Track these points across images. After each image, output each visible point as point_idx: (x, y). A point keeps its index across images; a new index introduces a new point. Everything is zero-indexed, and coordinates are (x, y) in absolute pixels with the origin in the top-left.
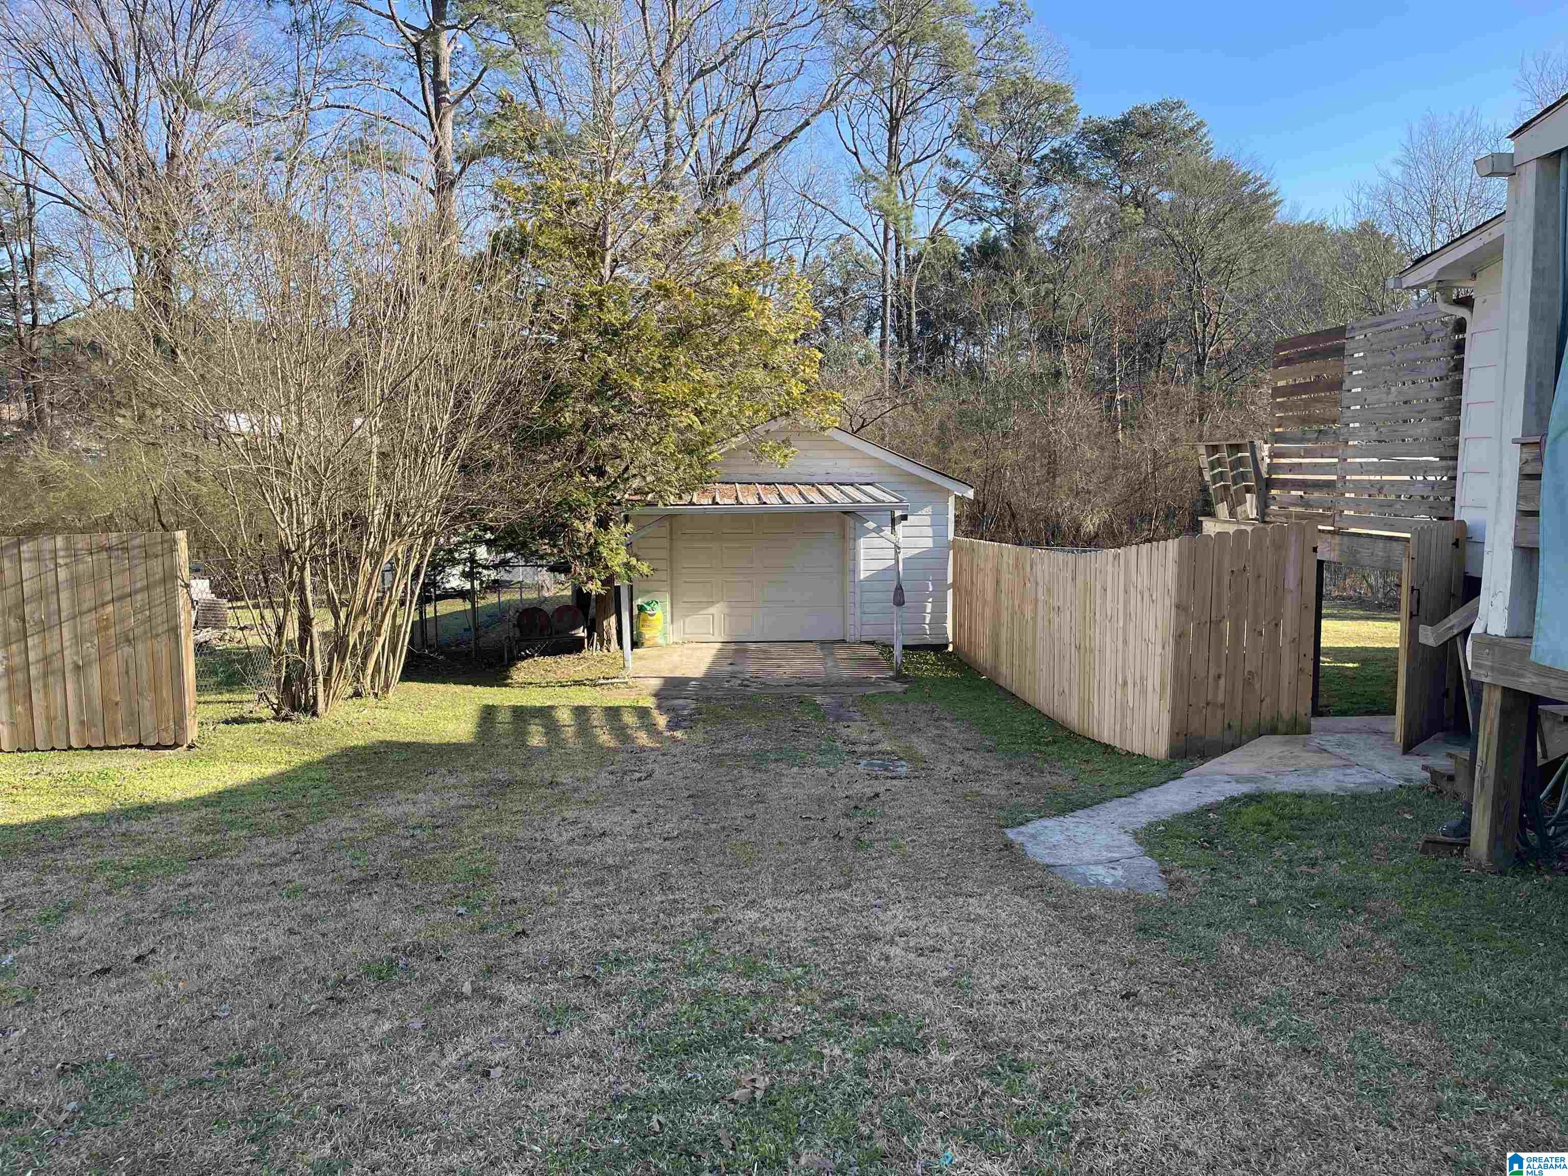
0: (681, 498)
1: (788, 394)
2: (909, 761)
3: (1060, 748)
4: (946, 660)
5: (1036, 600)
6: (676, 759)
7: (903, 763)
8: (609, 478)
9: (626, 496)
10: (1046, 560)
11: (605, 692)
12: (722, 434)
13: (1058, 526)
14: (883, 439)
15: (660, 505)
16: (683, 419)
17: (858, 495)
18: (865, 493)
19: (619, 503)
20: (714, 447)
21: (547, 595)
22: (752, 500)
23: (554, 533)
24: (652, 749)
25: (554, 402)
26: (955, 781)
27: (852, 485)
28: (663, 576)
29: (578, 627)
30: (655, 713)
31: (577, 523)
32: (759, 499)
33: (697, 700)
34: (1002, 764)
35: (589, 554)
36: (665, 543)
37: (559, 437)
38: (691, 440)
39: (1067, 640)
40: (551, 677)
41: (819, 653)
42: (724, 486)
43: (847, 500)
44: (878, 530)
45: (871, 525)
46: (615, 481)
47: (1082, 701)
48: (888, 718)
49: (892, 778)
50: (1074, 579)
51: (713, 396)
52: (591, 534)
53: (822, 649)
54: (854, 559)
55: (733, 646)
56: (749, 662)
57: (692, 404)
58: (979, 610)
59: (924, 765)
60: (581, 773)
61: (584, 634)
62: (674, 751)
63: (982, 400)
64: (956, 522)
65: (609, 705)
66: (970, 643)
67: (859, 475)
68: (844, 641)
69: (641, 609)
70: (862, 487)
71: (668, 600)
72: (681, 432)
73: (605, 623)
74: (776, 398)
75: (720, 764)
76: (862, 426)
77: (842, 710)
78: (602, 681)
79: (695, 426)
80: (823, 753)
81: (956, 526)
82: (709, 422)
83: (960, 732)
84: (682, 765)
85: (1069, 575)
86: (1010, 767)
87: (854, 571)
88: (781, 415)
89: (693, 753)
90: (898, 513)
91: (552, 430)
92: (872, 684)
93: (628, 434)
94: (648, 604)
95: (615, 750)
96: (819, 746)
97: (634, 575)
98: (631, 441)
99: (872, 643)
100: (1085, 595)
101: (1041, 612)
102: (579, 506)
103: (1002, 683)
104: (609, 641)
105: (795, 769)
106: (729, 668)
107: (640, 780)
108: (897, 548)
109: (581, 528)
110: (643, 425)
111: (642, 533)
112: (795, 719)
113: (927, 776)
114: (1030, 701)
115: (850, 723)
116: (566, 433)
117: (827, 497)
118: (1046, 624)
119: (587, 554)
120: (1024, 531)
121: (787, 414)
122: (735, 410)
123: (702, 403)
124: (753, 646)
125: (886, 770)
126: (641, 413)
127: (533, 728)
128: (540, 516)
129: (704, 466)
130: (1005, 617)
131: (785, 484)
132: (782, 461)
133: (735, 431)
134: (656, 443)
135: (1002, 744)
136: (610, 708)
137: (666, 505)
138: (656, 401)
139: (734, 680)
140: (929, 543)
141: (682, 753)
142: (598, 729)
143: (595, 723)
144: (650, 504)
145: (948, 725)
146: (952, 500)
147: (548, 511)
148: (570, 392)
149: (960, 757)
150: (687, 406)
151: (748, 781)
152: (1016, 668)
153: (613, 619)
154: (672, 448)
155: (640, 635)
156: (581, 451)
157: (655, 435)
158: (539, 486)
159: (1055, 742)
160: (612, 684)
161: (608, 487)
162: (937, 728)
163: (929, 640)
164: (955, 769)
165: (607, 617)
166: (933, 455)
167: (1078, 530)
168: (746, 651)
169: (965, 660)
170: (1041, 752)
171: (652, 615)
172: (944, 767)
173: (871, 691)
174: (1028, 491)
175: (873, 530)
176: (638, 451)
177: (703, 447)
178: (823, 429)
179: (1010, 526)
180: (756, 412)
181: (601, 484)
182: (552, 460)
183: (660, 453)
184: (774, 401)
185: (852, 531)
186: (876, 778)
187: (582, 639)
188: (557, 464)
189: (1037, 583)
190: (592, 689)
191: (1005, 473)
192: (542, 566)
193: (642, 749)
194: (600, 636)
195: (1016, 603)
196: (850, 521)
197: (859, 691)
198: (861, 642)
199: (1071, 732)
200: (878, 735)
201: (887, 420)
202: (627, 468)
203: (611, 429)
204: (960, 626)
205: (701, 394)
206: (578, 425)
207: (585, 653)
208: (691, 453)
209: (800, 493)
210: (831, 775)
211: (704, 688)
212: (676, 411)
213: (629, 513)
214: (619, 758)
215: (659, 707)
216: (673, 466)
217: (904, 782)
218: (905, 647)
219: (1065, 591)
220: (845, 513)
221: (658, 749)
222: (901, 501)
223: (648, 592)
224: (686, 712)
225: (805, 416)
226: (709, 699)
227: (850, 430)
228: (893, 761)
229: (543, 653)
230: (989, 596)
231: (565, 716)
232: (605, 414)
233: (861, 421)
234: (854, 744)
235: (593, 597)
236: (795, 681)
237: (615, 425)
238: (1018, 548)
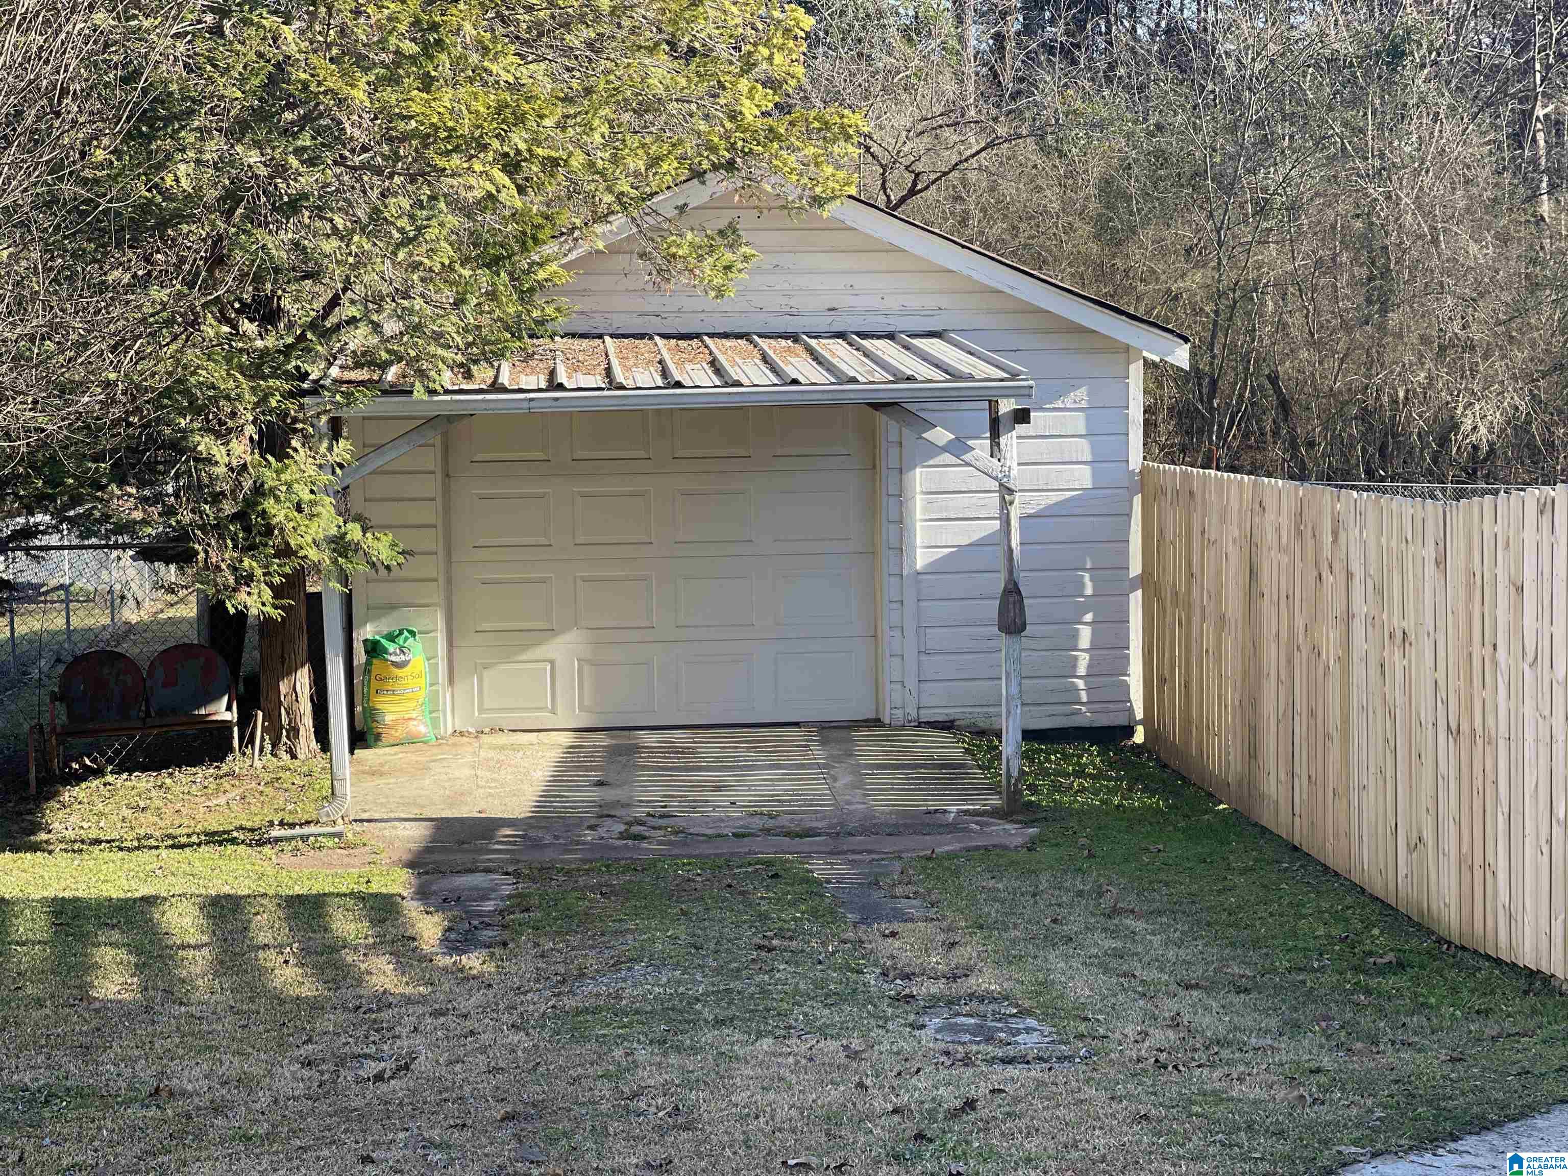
0: (468, 375)
1: (733, 116)
2: (1045, 1017)
3: (1416, 981)
4: (1125, 764)
5: (1349, 616)
6: (468, 1024)
7: (1031, 1022)
8: (290, 326)
9: (334, 372)
10: (1371, 517)
11: (286, 858)
12: (568, 217)
13: (1392, 431)
14: (963, 222)
15: (419, 393)
16: (473, 181)
17: (908, 364)
18: (925, 358)
19: (316, 390)
20: (551, 248)
21: (134, 618)
22: (648, 377)
23: (151, 467)
24: (409, 1001)
25: (150, 138)
26: (1160, 1065)
27: (891, 336)
28: (429, 567)
29: (214, 698)
30: (412, 909)
31: (205, 444)
32: (665, 373)
33: (517, 874)
34: (1273, 1023)
35: (240, 517)
36: (431, 486)
37: (162, 225)
38: (493, 232)
39: (1426, 716)
40: (147, 824)
41: (818, 754)
42: (577, 344)
43: (880, 375)
44: (959, 447)
45: (940, 435)
46: (302, 338)
47: (1465, 864)
48: (992, 911)
49: (1008, 1061)
50: (1441, 562)
51: (547, 122)
52: (244, 467)
53: (823, 743)
54: (901, 522)
55: (602, 740)
56: (644, 776)
57: (496, 144)
58: (1208, 641)
59: (1083, 1027)
60: (232, 1066)
61: (231, 716)
62: (464, 1005)
63: (1207, 126)
64: (1146, 423)
65: (298, 890)
66: (1187, 721)
67: (905, 312)
68: (876, 722)
69: (374, 649)
70: (916, 342)
71: (441, 624)
72: (467, 211)
73: (284, 687)
74: (703, 126)
75: (579, 1035)
76: (912, 192)
77: (876, 895)
78: (276, 832)
79: (502, 197)
80: (833, 1000)
81: (1146, 435)
82: (540, 188)
83: (1166, 944)
84: (485, 1038)
85: (1430, 553)
86: (1295, 1027)
87: (900, 549)
88: (715, 167)
89: (511, 1008)
90: (1006, 406)
91: (145, 207)
92: (952, 828)
93: (339, 221)
94: (392, 638)
95: (315, 1006)
96: (825, 981)
97: (357, 568)
98: (345, 237)
99: (947, 726)
100: (1470, 598)
101: (1359, 644)
102: (214, 400)
103: (1267, 820)
104: (294, 732)
105: (767, 1043)
106: (595, 794)
107: (379, 1077)
108: (1006, 490)
109: (219, 453)
110: (374, 194)
111: (378, 462)
112: (764, 917)
113: (1090, 1054)
114: (1335, 862)
115: (896, 926)
116: (179, 217)
117: (830, 368)
118: (1374, 671)
119: (235, 517)
120: (1311, 445)
121: (730, 165)
122: (602, 158)
123: (518, 139)
124: (651, 739)
125: (989, 1040)
126: (364, 166)
127: (105, 955)
128: (115, 423)
129: (525, 296)
130: (1271, 655)
131: (726, 336)
132: (717, 281)
133: (602, 209)
134: (408, 241)
135: (1274, 971)
136: (300, 899)
137: (432, 392)
138: (405, 138)
139: (608, 822)
140: (1083, 477)
141: (483, 1009)
142: (271, 954)
143: (263, 937)
144: (395, 391)
145: (1139, 925)
146: (1136, 372)
147: (138, 410)
148: (191, 113)
149: (1169, 1007)
150: (485, 147)
151: (651, 1078)
152: (1301, 783)
153: (303, 677)
154: (447, 251)
155: (371, 714)
156: (218, 261)
157: (403, 222)
158: (113, 349)
159: (1401, 966)
160: (304, 838)
161: (287, 351)
162: (1113, 933)
163: (1086, 716)
164: (1160, 1036)
165: (291, 670)
166: (1087, 260)
167: (1443, 441)
168: (635, 749)
169: (1174, 763)
170: (1368, 992)
171: (399, 665)
172: (1131, 1031)
173: (947, 845)
174: (1316, 345)
175: (945, 449)
176: (361, 261)
177: (524, 249)
178: (818, 202)
179: (1275, 433)
180: (654, 162)
181: (270, 342)
182: (142, 283)
183: (416, 266)
184: (699, 134)
185: (894, 452)
186: (967, 1061)
187: (226, 726)
188: (158, 294)
189: (1349, 575)
190: (249, 850)
191: (1263, 304)
192: (124, 547)
193: (383, 1000)
194: (273, 718)
195: (1300, 623)
196: (886, 423)
197: (919, 845)
198: (920, 725)
199: (1440, 941)
200: (965, 953)
201: (972, 176)
202: (334, 302)
203: (294, 206)
204: (1163, 681)
205: (520, 119)
206: (210, 196)
207: (235, 762)
208: (493, 263)
209: (765, 359)
210: (854, 1055)
211: (536, 845)
212: (456, 161)
213: (344, 413)
214: (327, 1022)
215: (422, 894)
216: (448, 295)
217: (1036, 1072)
218: (1028, 735)
219: (1419, 592)
220: (876, 406)
221: (422, 1000)
222: (1014, 376)
223: (393, 607)
224: (489, 906)
225: (775, 170)
226: (544, 872)
227: (881, 201)
228: (1004, 1018)
229: (127, 766)
230: (1233, 604)
231: (187, 921)
232: (280, 170)
233: (910, 178)
234: (907, 977)
235: (250, 620)
236: (757, 823)
237: (305, 196)
238: (1302, 489)
